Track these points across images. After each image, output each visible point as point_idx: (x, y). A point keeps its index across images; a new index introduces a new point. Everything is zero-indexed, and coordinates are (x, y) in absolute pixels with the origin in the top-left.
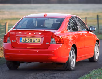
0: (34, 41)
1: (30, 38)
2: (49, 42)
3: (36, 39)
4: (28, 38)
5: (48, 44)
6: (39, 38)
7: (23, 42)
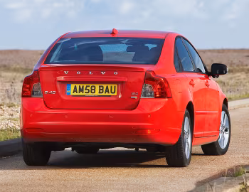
0: (100, 92)
1: (91, 85)
2: (137, 93)
3: (105, 86)
4: (85, 86)
5: (136, 97)
6: (113, 86)
7: (72, 94)
